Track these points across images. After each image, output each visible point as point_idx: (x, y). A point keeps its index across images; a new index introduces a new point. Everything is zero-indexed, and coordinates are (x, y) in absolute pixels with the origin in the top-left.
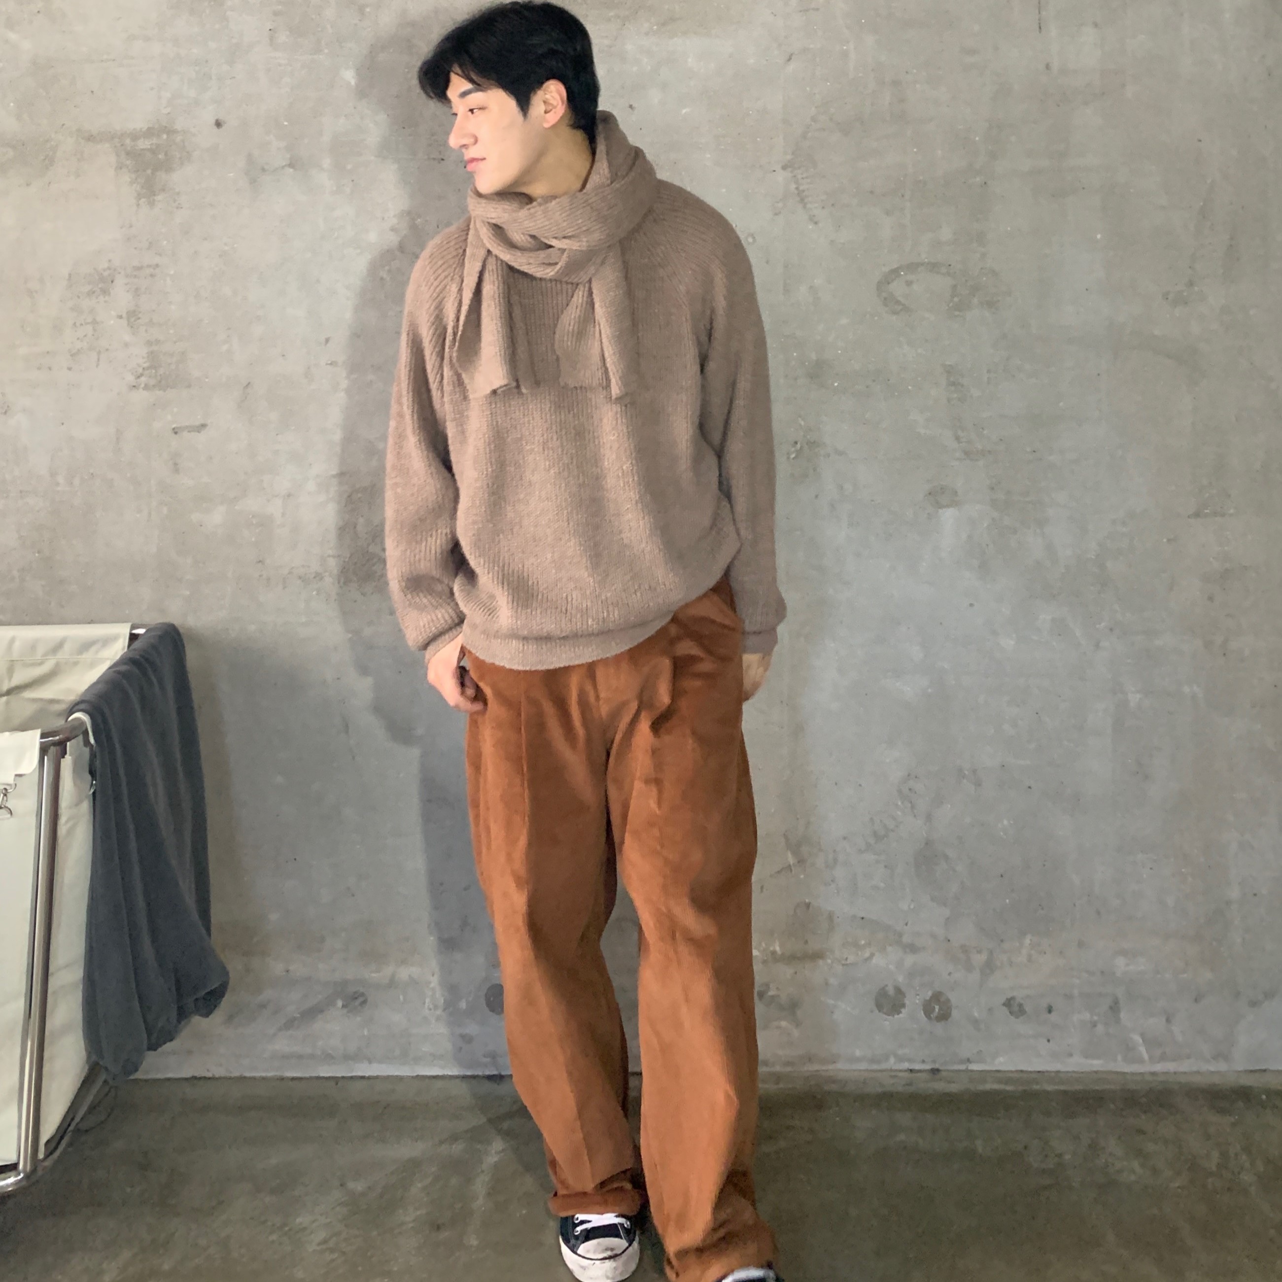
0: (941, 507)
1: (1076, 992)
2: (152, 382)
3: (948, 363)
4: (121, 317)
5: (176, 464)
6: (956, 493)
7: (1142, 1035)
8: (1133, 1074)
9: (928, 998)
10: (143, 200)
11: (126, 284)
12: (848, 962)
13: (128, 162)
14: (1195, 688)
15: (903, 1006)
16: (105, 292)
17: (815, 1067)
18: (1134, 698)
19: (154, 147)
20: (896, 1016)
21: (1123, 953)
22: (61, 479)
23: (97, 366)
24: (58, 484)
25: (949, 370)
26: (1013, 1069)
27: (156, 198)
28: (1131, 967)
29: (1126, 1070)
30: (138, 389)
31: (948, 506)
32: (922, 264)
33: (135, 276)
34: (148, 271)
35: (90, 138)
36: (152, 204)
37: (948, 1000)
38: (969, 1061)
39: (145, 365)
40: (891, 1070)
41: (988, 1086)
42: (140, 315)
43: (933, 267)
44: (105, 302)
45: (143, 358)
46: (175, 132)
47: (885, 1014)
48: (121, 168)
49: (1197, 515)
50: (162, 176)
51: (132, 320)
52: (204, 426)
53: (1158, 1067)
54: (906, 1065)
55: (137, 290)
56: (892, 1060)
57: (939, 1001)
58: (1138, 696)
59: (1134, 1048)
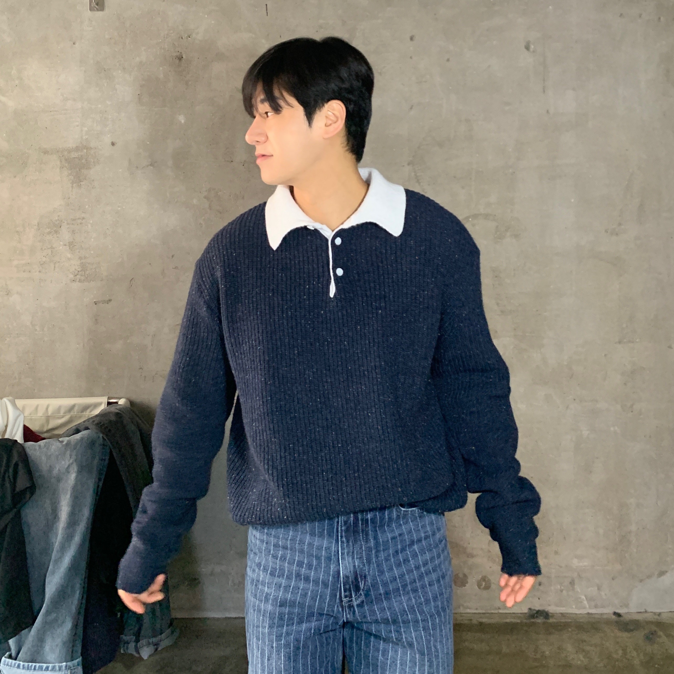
1: (553, 576)
2: (83, 278)
3: (493, 266)
4: (65, 245)
5: (96, 320)
7: (585, 596)
8: (580, 614)
9: (479, 579)
10: (74, 185)
11: (68, 228)
13: (67, 165)
14: (616, 428)
15: (467, 583)
16: (56, 232)
18: (585, 433)
19: (79, 156)
20: (464, 588)
21: (577, 557)
22: (37, 328)
23: (54, 270)
24: (36, 330)
25: (494, 270)
26: (521, 612)
27: (82, 183)
28: (581, 564)
29: (577, 613)
30: (75, 282)
32: (481, 215)
33: (73, 224)
34: (79, 221)
36: (80, 186)
37: (489, 580)
38: (499, 608)
39: (79, 270)
40: (461, 613)
41: (509, 621)
42: (76, 244)
43: (487, 216)
44: (57, 237)
45: (78, 266)
46: (91, 148)
47: (459, 587)
48: (63, 168)
49: (620, 342)
50: (84, 171)
51: (71, 246)
52: (110, 300)
53: (593, 611)
54: (468, 611)
55: (73, 231)
56: (461, 608)
57: (485, 580)
58: (588, 432)
59: (581, 602)
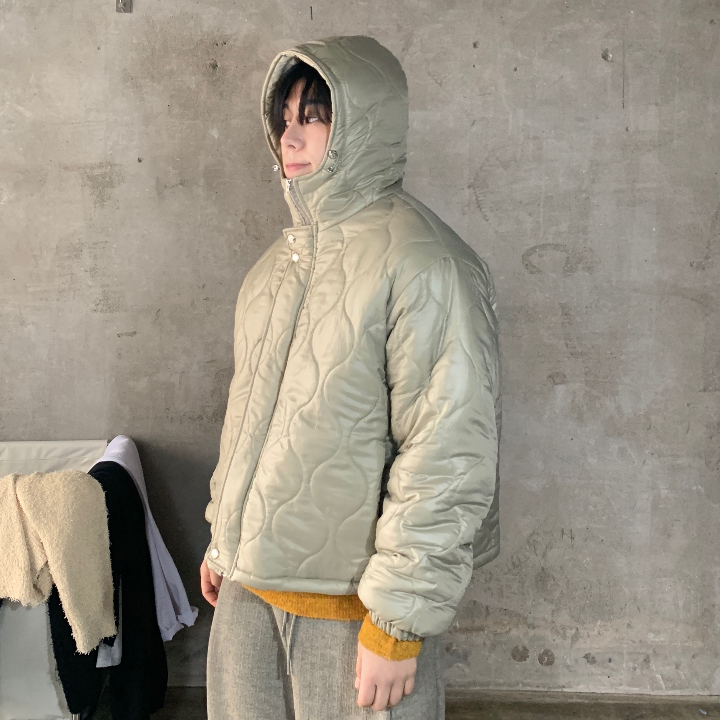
0: (556, 384)
1: (625, 652)
2: (105, 308)
3: (562, 302)
4: (87, 271)
5: (119, 354)
6: (565, 376)
7: (662, 675)
8: (656, 696)
9: (541, 653)
10: (97, 205)
11: (90, 252)
12: (497, 632)
13: (89, 182)
14: (700, 487)
15: (528, 657)
16: (76, 256)
17: (478, 688)
18: (664, 492)
19: (103, 174)
20: (524, 662)
21: (653, 631)
22: (54, 362)
23: (74, 298)
24: (53, 364)
25: (563, 307)
26: (589, 692)
27: (105, 203)
28: (656, 640)
29: (652, 694)
30: (97, 311)
31: (560, 384)
32: (549, 245)
33: (95, 248)
34: (102, 245)
35: (66, 168)
36: (102, 206)
37: (552, 654)
38: (564, 687)
39: (101, 299)
40: (520, 691)
41: (574, 700)
42: (98, 270)
43: (556, 247)
44: (78, 262)
45: (100, 294)
46: (115, 165)
47: (518, 661)
48: (85, 186)
49: (705, 390)
50: (108, 190)
51: (93, 272)
52: (135, 333)
53: (671, 692)
54: (528, 688)
55: (95, 256)
56: (520, 685)
57: (548, 655)
58: (666, 491)
59: (656, 682)
